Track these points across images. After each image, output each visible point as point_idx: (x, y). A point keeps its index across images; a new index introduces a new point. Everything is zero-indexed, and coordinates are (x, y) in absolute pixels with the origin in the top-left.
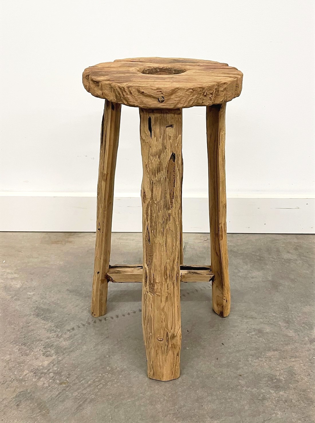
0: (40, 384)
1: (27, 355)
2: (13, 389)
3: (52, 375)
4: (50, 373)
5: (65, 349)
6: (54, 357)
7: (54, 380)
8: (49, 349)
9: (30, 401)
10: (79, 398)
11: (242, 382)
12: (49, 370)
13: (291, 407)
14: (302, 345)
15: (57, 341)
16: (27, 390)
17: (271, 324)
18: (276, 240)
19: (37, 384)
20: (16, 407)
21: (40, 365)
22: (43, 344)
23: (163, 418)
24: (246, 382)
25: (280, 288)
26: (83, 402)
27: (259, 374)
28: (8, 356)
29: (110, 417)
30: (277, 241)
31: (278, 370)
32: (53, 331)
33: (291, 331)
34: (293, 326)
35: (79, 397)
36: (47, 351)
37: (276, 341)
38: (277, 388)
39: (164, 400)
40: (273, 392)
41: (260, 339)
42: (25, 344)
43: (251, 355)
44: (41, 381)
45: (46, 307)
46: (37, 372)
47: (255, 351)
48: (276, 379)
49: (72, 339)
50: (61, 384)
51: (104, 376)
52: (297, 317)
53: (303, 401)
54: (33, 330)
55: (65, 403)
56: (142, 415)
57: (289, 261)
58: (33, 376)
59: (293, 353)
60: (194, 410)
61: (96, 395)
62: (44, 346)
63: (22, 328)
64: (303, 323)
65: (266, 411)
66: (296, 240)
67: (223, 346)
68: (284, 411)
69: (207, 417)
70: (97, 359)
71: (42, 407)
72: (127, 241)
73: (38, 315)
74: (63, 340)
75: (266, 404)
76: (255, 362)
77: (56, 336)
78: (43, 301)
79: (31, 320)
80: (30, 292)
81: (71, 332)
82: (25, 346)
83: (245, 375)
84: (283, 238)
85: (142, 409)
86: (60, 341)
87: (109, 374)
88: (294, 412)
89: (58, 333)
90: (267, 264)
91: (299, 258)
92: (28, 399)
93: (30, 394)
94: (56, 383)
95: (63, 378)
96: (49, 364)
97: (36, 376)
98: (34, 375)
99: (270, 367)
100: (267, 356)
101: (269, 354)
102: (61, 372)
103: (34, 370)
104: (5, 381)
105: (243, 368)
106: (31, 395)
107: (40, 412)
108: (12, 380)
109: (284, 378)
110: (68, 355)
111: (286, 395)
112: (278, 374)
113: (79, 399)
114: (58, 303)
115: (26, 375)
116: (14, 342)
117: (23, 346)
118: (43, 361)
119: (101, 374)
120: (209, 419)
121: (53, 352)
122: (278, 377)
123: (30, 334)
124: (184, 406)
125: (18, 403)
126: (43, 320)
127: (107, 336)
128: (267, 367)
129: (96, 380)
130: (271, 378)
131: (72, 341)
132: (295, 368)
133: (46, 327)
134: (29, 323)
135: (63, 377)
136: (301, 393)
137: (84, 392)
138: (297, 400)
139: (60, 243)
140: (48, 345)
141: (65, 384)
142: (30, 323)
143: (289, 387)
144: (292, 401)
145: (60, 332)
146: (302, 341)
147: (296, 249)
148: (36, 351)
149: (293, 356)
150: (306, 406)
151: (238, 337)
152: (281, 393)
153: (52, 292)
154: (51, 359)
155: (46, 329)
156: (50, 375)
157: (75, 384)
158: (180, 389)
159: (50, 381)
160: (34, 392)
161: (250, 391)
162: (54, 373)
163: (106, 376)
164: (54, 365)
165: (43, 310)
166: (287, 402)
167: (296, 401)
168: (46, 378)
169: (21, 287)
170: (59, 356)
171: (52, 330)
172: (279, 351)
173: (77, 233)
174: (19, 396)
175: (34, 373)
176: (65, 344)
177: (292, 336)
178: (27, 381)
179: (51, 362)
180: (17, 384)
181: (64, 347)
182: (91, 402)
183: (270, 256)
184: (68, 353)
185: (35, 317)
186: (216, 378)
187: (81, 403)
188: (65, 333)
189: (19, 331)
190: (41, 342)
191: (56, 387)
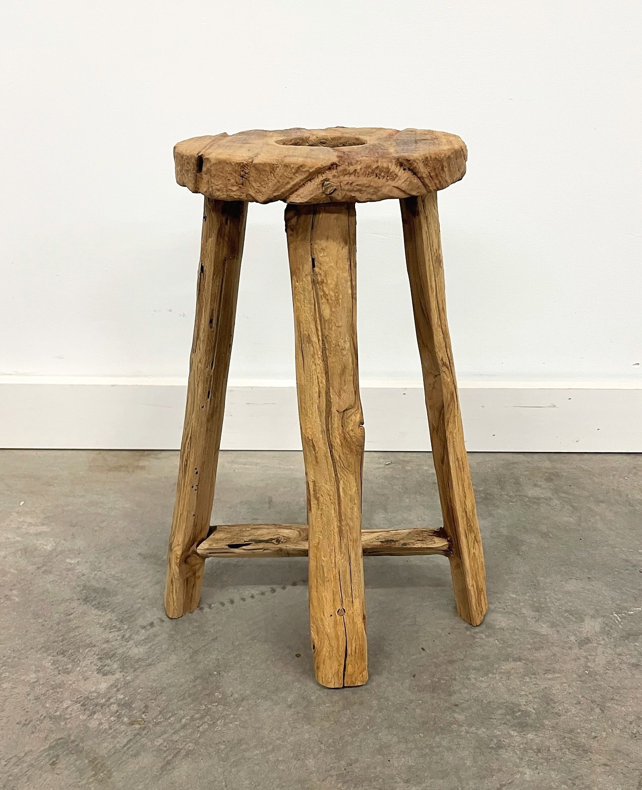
0: (93, 724)
1: (68, 673)
2: (43, 735)
3: (114, 708)
4: (111, 704)
5: (138, 660)
6: (118, 675)
7: (119, 717)
8: (108, 661)
9: (75, 757)
10: (165, 749)
11: (460, 717)
12: (110, 698)
13: (547, 760)
14: (564, 651)
15: (122, 646)
16: (69, 736)
17: (510, 613)
18: (514, 463)
19: (88, 724)
20: (49, 767)
21: (93, 690)
22: (97, 653)
23: (318, 783)
24: (466, 717)
25: (523, 548)
26: (172, 755)
27: (490, 702)
28: (33, 676)
29: (222, 782)
30: (515, 465)
31: (523, 695)
32: (116, 628)
33: (544, 625)
34: (548, 617)
35: (166, 747)
36: (105, 666)
37: (518, 642)
38: (523, 726)
39: (320, 750)
40: (515, 734)
41: (491, 639)
42: (63, 653)
43: (474, 669)
44: (96, 719)
45: (101, 585)
46: (86, 703)
47: (481, 662)
48: (519, 710)
49: (150, 642)
50: (133, 724)
51: (209, 709)
52: (554, 600)
53: (569, 749)
54: (77, 628)
55: (140, 758)
56: (280, 779)
57: (536, 501)
58: (79, 711)
59: (549, 664)
60: (375, 768)
61: (197, 743)
62: (99, 656)
63: (58, 624)
64: (566, 611)
65: (504, 769)
66: (548, 464)
67: (423, 653)
68: (536, 768)
69: (399, 780)
70: (196, 678)
71: (97, 765)
72: (246, 466)
73: (86, 600)
74: (134, 645)
75: (504, 756)
76: (482, 681)
77: (120, 637)
78: (96, 575)
79: (73, 608)
80: (71, 559)
81: (148, 630)
82: (64, 656)
83: (464, 705)
84: (526, 459)
85: (281, 767)
86: (128, 646)
87: (219, 704)
88: (554, 770)
89: (124, 632)
90: (498, 507)
91: (556, 496)
92: (72, 752)
93: (76, 743)
94: (123, 723)
95: (136, 713)
96: (108, 688)
97: (85, 710)
98: (83, 708)
99: (509, 690)
100: (503, 671)
101: (507, 666)
102: (132, 702)
103: (82, 699)
104: (29, 720)
105: (461, 692)
106: (78, 745)
107: (94, 775)
108: (42, 717)
109: (534, 709)
110: (142, 672)
111: (538, 740)
112: (523, 701)
113: (165, 752)
114: (123, 577)
115: (68, 707)
116: (43, 649)
117: (61, 656)
118: (98, 683)
119: (206, 705)
120: (402, 784)
121: (115, 666)
122: (523, 708)
123: (72, 634)
124: (357, 761)
125: (54, 760)
126: (96, 608)
127: (214, 637)
128: (503, 690)
129: (197, 716)
130: (510, 709)
131: (150, 647)
132: (554, 692)
133: (101, 621)
134: (70, 615)
135: (134, 712)
136: (566, 735)
137: (175, 737)
138: (559, 748)
139: (124, 469)
140: (106, 654)
141: (140, 724)
142: (72, 614)
143: (543, 725)
144: (549, 750)
145: (127, 630)
146: (565, 642)
147: (549, 480)
148: (84, 665)
149: (550, 670)
150: (573, 758)
151: (450, 636)
152: (530, 736)
153: (112, 558)
154: (112, 679)
155: (101, 625)
156: (111, 708)
157: (157, 724)
158: (349, 730)
159: (112, 719)
160: (82, 740)
161: (475, 733)
162: (119, 705)
163: (214, 709)
164: (118, 690)
165: (95, 590)
166: (540, 752)
167: (557, 750)
168: (104, 714)
169: (55, 549)
170: (127, 673)
171: (114, 626)
172: (524, 662)
173: (155, 452)
174: (54, 747)
175: (82, 705)
176: (137, 651)
177: (546, 633)
178: (69, 720)
179: (112, 685)
180: (52, 726)
181: (137, 657)
182: (187, 755)
183: (503, 493)
184: (144, 668)
185: (80, 604)
186: (414, 710)
187: (169, 758)
188: (138, 631)
189: (51, 628)
190: (93, 649)
191: (123, 729)
